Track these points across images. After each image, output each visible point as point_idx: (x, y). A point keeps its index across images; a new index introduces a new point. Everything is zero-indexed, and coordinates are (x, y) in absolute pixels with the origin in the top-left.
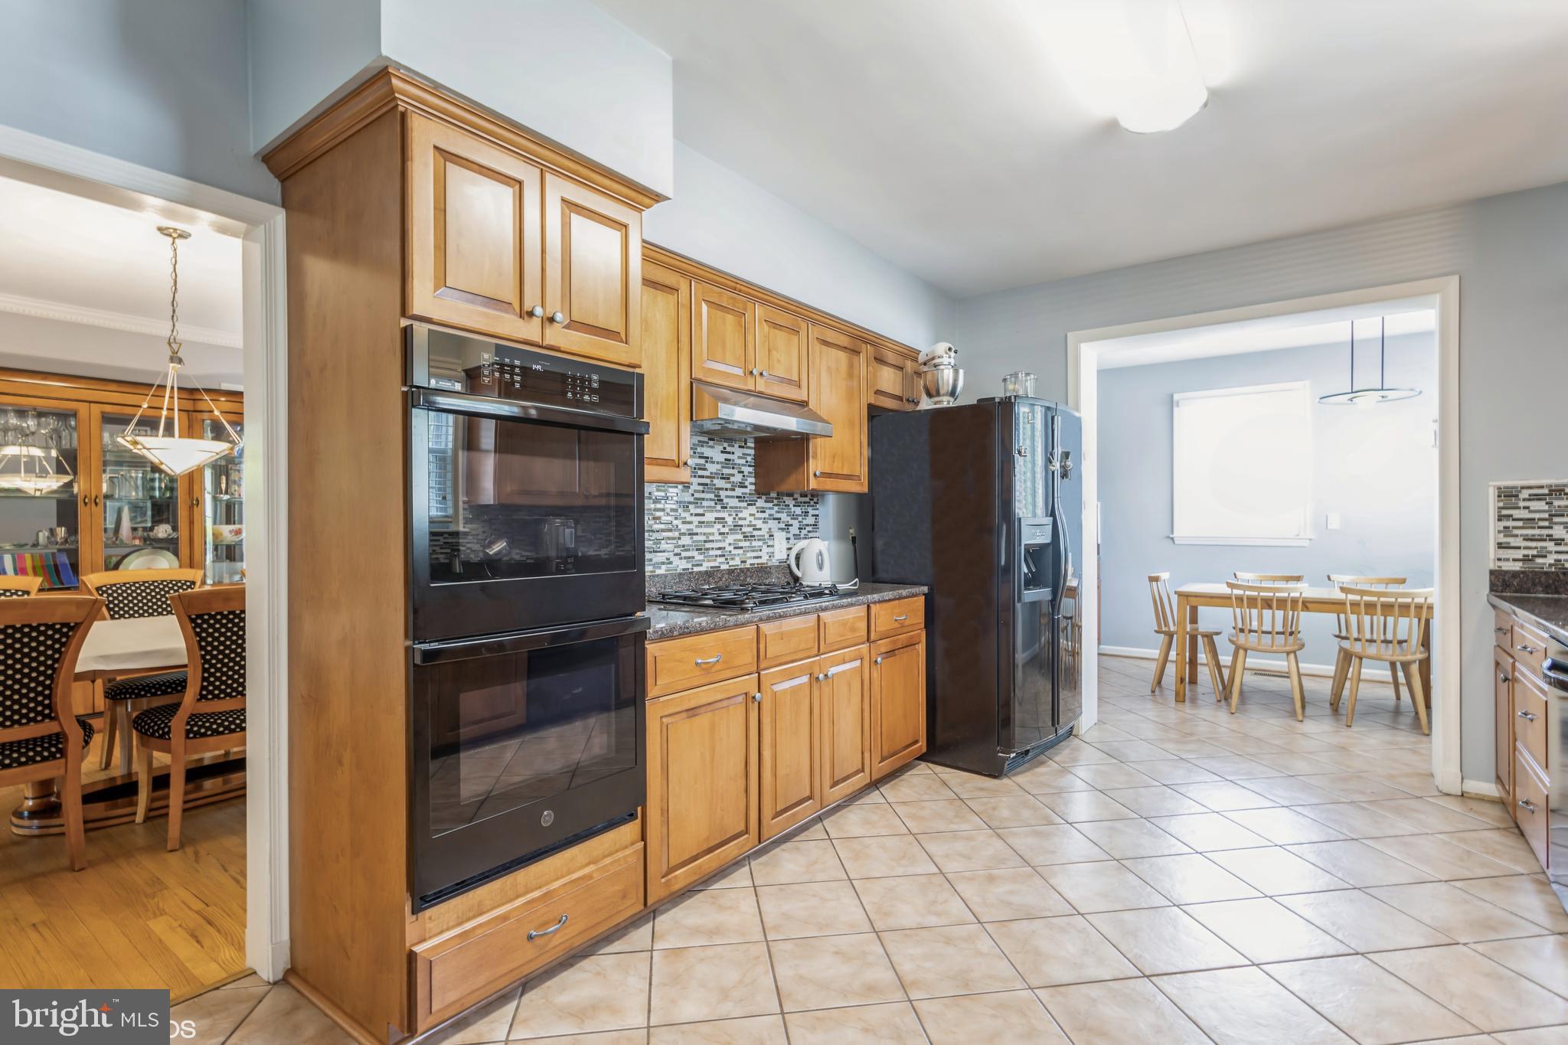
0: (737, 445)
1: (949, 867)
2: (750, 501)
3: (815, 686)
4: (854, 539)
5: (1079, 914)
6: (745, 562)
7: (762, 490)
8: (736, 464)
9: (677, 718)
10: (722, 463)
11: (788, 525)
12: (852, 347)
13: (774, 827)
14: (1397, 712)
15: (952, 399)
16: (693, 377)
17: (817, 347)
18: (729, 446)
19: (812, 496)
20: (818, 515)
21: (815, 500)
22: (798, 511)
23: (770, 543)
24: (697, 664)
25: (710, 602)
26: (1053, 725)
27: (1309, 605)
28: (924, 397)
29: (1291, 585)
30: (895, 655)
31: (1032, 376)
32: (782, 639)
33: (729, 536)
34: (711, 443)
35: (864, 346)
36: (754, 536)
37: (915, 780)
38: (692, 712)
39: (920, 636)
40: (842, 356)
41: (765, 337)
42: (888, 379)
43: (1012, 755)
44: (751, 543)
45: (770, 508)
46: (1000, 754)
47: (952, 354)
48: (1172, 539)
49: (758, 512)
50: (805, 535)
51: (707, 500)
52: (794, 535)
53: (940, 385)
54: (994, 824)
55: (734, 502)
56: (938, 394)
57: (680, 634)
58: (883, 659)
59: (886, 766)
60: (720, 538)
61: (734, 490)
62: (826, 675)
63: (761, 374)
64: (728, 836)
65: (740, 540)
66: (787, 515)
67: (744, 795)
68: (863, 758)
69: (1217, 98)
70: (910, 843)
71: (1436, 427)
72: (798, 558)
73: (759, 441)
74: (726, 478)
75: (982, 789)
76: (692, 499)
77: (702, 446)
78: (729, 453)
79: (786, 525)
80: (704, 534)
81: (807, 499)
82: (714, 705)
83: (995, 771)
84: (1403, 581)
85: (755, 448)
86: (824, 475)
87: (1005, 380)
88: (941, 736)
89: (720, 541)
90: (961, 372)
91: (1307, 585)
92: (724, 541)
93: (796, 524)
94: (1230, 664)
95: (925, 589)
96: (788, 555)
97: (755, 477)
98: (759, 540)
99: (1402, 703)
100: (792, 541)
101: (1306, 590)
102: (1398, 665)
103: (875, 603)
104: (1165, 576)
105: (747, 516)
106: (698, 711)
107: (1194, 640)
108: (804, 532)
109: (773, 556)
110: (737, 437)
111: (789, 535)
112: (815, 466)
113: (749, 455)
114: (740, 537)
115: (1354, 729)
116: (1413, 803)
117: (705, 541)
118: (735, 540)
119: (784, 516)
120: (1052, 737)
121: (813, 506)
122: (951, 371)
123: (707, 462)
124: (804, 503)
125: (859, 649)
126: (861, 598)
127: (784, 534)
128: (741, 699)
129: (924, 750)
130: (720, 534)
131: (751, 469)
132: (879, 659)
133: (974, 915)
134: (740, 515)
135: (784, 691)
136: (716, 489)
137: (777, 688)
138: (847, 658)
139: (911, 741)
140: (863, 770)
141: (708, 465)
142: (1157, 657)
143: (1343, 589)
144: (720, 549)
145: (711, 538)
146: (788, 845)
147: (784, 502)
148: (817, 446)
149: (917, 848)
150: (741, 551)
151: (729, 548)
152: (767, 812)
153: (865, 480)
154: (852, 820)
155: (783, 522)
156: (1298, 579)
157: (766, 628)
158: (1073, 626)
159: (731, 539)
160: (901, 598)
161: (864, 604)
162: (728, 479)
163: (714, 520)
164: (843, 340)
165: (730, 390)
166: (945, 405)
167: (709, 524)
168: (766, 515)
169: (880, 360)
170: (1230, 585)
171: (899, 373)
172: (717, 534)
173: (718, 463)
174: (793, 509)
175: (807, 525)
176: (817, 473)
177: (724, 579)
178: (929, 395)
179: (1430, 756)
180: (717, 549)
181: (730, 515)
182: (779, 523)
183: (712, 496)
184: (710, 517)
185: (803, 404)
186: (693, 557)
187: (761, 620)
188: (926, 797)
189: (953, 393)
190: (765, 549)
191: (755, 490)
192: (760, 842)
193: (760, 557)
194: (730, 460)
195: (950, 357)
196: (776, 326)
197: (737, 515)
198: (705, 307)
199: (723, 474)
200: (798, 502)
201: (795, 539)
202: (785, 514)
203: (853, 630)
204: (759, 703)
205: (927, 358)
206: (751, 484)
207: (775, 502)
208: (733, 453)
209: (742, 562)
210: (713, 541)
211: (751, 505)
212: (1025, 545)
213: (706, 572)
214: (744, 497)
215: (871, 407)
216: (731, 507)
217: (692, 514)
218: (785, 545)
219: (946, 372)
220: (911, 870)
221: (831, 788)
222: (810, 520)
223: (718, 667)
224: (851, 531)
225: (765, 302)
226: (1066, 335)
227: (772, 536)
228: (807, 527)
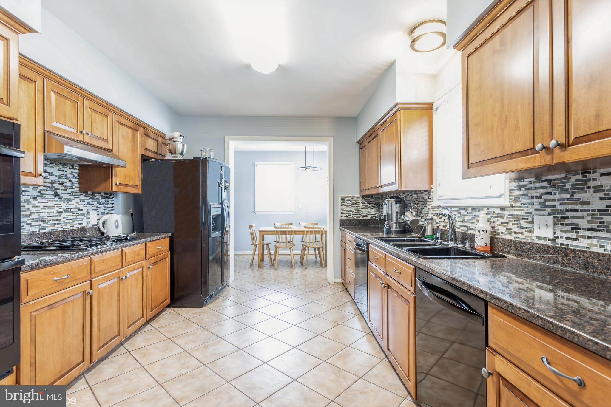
0: (68, 168)
1: (188, 347)
2: (76, 196)
3: (120, 282)
4: (132, 214)
5: (240, 349)
6: (73, 226)
7: (83, 190)
8: (67, 177)
9: (41, 311)
10: (58, 176)
11: (98, 208)
12: (134, 128)
13: (98, 354)
14: (316, 262)
15: (181, 156)
16: (45, 130)
17: (117, 125)
18: (63, 167)
19: (111, 194)
20: (114, 203)
21: (112, 196)
22: (103, 201)
23: (88, 216)
24: (54, 280)
25: (55, 248)
26: (222, 283)
27: (296, 232)
28: (168, 154)
29: (290, 226)
30: (157, 264)
31: (212, 151)
32: (104, 262)
33: (63, 214)
34: (52, 165)
35: (140, 128)
36: (78, 213)
37: (166, 316)
38: (51, 306)
39: (168, 255)
40: (129, 130)
41: (89, 116)
42: (151, 144)
43: (207, 297)
44: (76, 217)
45: (88, 200)
46: (202, 298)
47: (182, 138)
48: (255, 212)
49: (81, 201)
50: (107, 212)
51: (49, 195)
52: (101, 213)
53: (176, 150)
54: (203, 326)
55: (67, 196)
56: (175, 153)
57: (44, 266)
58: (152, 266)
59: (154, 312)
60: (57, 214)
61: (66, 190)
62: (126, 277)
63: (87, 134)
64: (73, 366)
65: (70, 216)
66: (98, 203)
67: (82, 343)
68: (143, 312)
69: (281, 68)
70: (169, 343)
71: (328, 179)
72: (104, 224)
73: (82, 167)
74: (62, 184)
75: (196, 313)
76: (39, 194)
77: (46, 166)
78: (63, 171)
79: (97, 208)
80: (47, 213)
81: (108, 196)
82: (64, 300)
83: (200, 305)
84: (317, 224)
85: (79, 170)
86: (121, 184)
87: (201, 151)
88: (176, 295)
89: (58, 216)
90: (185, 145)
91: (295, 226)
92: (60, 216)
93: (102, 207)
94: (274, 254)
95: (170, 235)
96: (98, 222)
97: (79, 184)
98: (81, 215)
99: (317, 260)
100: (100, 215)
101: (295, 228)
102: (316, 249)
103: (148, 242)
104: (254, 225)
105: (74, 203)
106: (55, 305)
107: (263, 246)
108: (106, 211)
109: (90, 223)
110: (70, 163)
111: (98, 213)
112: (116, 180)
113: (76, 173)
114: (71, 214)
115: (308, 269)
116: (324, 288)
117: (48, 216)
118: (67, 216)
119: (95, 204)
120: (221, 287)
121: (111, 199)
122: (181, 144)
123: (49, 175)
124: (107, 197)
125: (141, 263)
126: (142, 240)
127: (96, 212)
128: (80, 295)
129: (169, 302)
130: (58, 212)
131: (77, 180)
132: (151, 267)
133: (201, 363)
134: (70, 203)
135: (105, 288)
136: (55, 189)
137: (100, 286)
138: (136, 268)
139: (164, 300)
140: (143, 317)
141: (49, 177)
142: (252, 254)
143: (305, 227)
144: (57, 220)
145: (51, 215)
146: (106, 361)
147: (96, 197)
148: (117, 171)
149: (172, 344)
150: (70, 221)
151: (62, 220)
152: (95, 347)
153: (140, 187)
154: (139, 340)
155: (95, 206)
156: (291, 224)
157: (94, 258)
158: (227, 245)
159: (64, 215)
160: (160, 239)
161: (144, 242)
162: (63, 184)
163: (53, 205)
164: (130, 124)
165: (69, 139)
166: (178, 158)
167: (51, 208)
168: (85, 203)
169: (147, 135)
170: (275, 227)
171: (156, 142)
172: (55, 212)
173: (56, 176)
174: (101, 200)
175: (108, 208)
176: (117, 184)
177: (60, 236)
178: (171, 153)
179: (326, 274)
180: (55, 220)
181: (63, 203)
182: (93, 207)
183: (53, 193)
184: (51, 203)
185: (110, 151)
186: (40, 225)
187: (92, 254)
188: (172, 322)
189: (182, 154)
190: (85, 220)
191: (79, 191)
192: (91, 364)
193: (82, 224)
194: (64, 175)
195: (180, 139)
196: (95, 111)
197: (68, 203)
198: (53, 95)
199: (59, 182)
200: (104, 197)
201: (101, 214)
202: (96, 203)
203: (139, 254)
204: (91, 295)
205: (170, 138)
206: (77, 187)
207: (91, 196)
208: (66, 171)
209: (71, 226)
210: (53, 216)
211: (77, 198)
212: (212, 215)
213: (49, 233)
214: (73, 194)
215: (143, 155)
216: (64, 199)
217: (39, 202)
218: (96, 217)
219: (179, 145)
220: (171, 354)
221: (128, 328)
222: (110, 205)
223: (68, 280)
224: (131, 210)
225: (88, 99)
226: (224, 137)
227: (89, 213)
228: (108, 209)
